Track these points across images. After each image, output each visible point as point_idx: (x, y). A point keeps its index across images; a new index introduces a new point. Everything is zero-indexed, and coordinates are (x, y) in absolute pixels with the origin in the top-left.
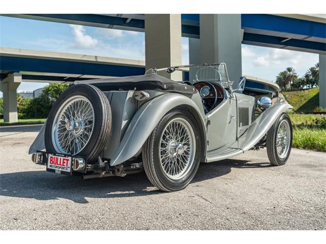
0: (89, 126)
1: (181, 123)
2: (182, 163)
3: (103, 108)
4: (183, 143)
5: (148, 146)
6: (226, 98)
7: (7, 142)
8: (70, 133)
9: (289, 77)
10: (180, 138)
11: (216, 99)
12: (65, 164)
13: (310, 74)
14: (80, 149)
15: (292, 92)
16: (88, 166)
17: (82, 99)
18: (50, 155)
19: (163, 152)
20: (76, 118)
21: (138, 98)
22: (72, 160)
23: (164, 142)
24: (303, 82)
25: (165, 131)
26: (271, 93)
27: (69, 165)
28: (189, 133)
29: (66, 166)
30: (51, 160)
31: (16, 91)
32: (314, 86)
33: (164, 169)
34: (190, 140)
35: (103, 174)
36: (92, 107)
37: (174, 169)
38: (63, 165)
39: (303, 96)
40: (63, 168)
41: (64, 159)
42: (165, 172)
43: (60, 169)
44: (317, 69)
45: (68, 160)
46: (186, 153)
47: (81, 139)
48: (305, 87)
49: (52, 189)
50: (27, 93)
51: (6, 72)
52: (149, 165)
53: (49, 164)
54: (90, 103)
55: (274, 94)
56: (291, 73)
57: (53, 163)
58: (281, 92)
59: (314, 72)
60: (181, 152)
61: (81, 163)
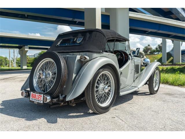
0: (54, 76)
1: (107, 74)
2: (107, 97)
3: (62, 66)
4: (108, 85)
5: (88, 88)
6: (130, 59)
7: (18, 79)
8: (43, 80)
9: (149, 49)
10: (106, 83)
11: (124, 60)
12: (40, 98)
13: (158, 47)
14: (49, 90)
15: (150, 56)
16: (53, 100)
17: (50, 60)
18: (32, 93)
19: (97, 91)
20: (47, 71)
21: (82, 60)
22: (44, 96)
23: (98, 85)
24: (154, 51)
25: (98, 79)
26: (141, 56)
27: (42, 99)
28: (111, 80)
29: (40, 100)
30: (32, 96)
31: (26, 54)
32: (160, 53)
33: (97, 101)
34: (112, 83)
35: (62, 104)
36: (56, 65)
37: (103, 101)
38: (39, 99)
39: (155, 57)
40: (39, 101)
41: (39, 96)
42: (98, 102)
43: (37, 101)
44: (161, 45)
45: (41, 96)
46: (109, 91)
47: (50, 83)
48: (156, 53)
49: (33, 111)
50: (31, 55)
51: (21, 46)
52: (89, 99)
53: (31, 98)
54: (54, 62)
55: (142, 56)
56: (150, 47)
57: (33, 97)
58: (145, 55)
59: (160, 47)
60: (107, 91)
61: (48, 99)
